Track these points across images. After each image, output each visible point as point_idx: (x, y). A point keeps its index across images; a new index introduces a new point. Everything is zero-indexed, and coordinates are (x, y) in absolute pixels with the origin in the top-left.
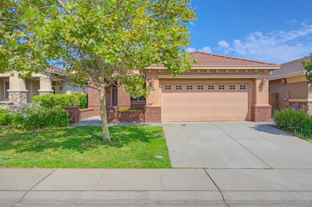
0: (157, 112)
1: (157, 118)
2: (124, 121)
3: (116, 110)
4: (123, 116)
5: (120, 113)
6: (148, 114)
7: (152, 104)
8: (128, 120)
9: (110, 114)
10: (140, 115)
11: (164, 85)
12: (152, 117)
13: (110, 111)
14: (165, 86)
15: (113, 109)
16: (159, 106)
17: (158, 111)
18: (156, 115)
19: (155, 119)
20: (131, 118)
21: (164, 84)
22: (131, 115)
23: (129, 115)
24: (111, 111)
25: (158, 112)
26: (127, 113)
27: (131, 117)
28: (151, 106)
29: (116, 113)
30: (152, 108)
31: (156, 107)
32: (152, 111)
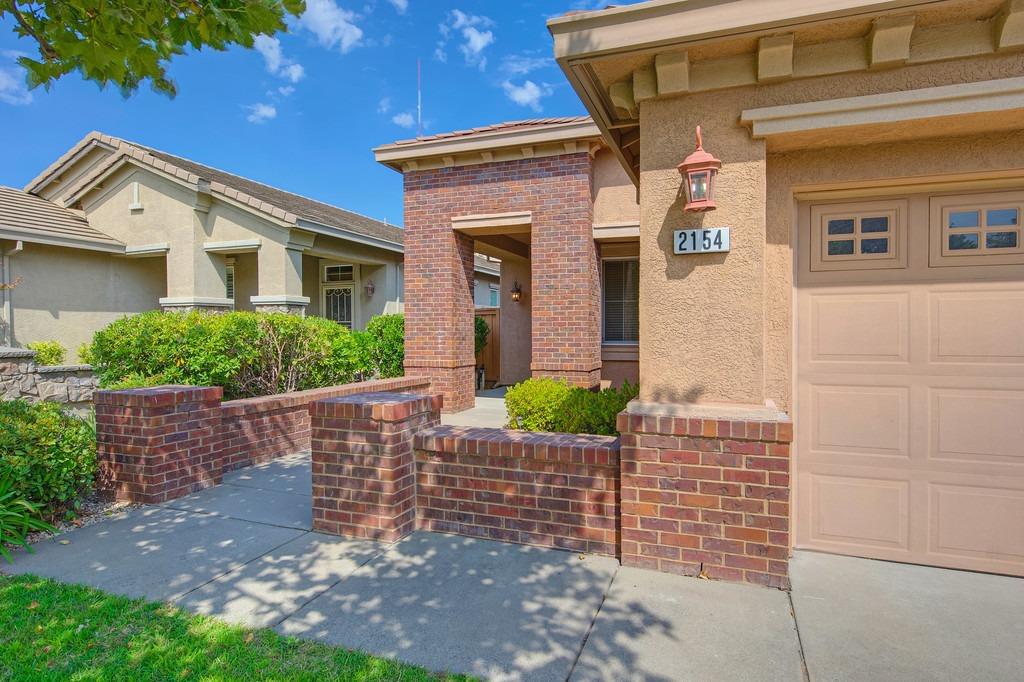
0: (740, 476)
1: (748, 534)
2: (461, 518)
3: (386, 433)
4: (453, 482)
5: (433, 453)
6: (650, 483)
7: (693, 396)
8: (484, 520)
9: (349, 467)
10: (589, 483)
11: (817, 212)
12: (690, 515)
13: (344, 436)
14: (822, 218)
15: (369, 427)
16: (768, 411)
17: (758, 464)
18: (737, 505)
19: (724, 545)
20: (511, 500)
21: (812, 204)
22: (509, 476)
23: (497, 474)
24: (356, 442)
25: (758, 478)
26: (479, 459)
27: (509, 493)
28: (685, 412)
29: (387, 458)
30: (694, 434)
31: (739, 425)
32: (693, 459)
